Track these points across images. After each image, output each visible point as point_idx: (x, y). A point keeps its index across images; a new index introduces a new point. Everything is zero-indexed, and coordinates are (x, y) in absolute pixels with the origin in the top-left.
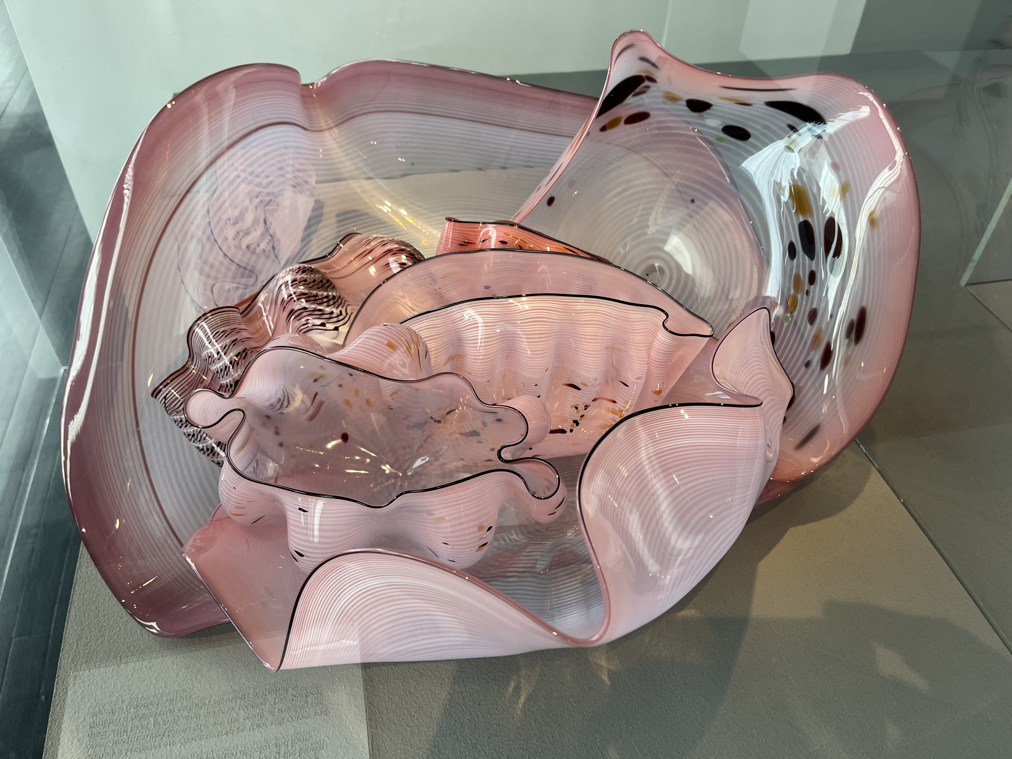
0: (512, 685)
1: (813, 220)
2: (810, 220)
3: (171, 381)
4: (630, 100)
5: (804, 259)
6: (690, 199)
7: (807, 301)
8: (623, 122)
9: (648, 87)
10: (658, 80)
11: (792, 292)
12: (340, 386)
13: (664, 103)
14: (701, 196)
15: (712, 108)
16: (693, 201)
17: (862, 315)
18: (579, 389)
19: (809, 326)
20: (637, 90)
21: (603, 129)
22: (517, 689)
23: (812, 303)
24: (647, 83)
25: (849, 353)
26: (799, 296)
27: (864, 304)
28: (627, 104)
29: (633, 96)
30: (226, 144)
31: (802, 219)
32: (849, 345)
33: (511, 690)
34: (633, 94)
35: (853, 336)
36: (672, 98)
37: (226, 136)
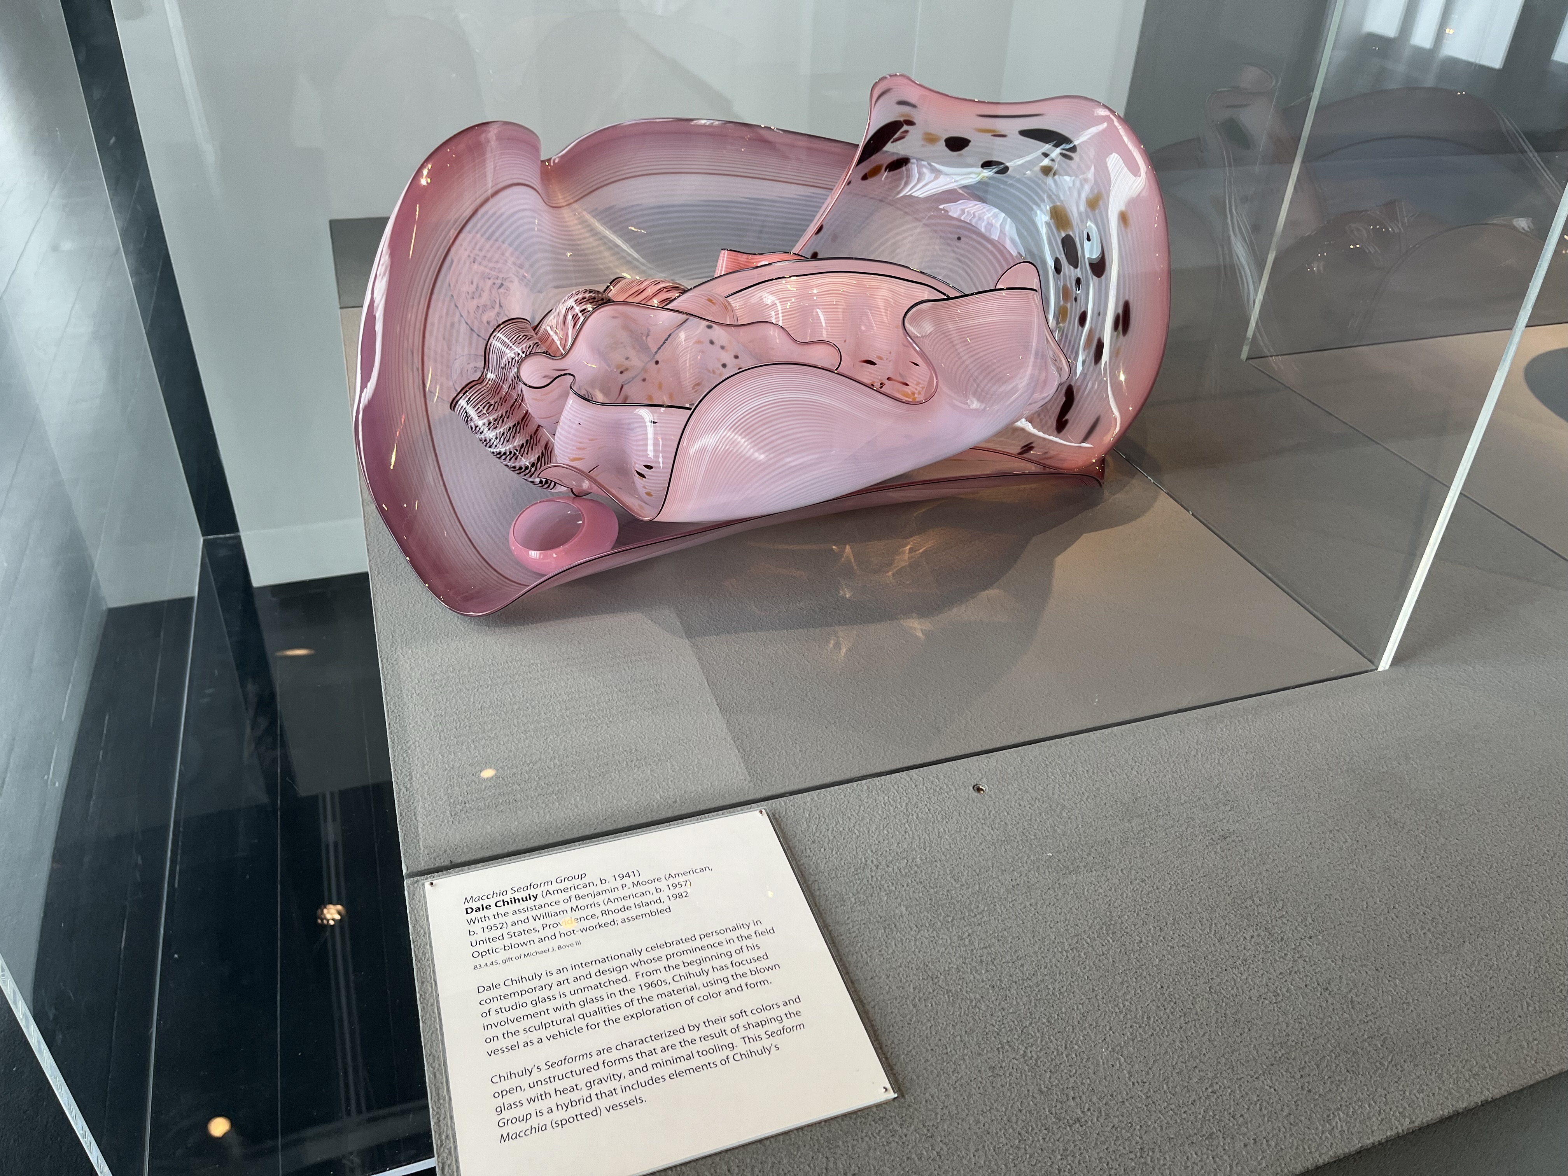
0: (832, 642)
1: (1074, 233)
2: (1071, 233)
3: (470, 389)
4: (890, 147)
5: (1069, 270)
6: (957, 236)
7: (1076, 306)
8: (883, 169)
9: (907, 132)
10: (915, 121)
11: (1062, 303)
12: (644, 380)
13: (923, 146)
14: (967, 233)
15: (970, 144)
16: (959, 238)
17: (1127, 307)
18: (874, 364)
19: (1080, 327)
20: (896, 136)
21: (865, 178)
22: (838, 645)
23: (1081, 308)
24: (905, 128)
25: (1119, 344)
26: (1069, 305)
27: (1127, 298)
28: (886, 152)
29: (892, 142)
30: (490, 192)
31: (1063, 235)
32: (1117, 336)
33: (831, 646)
34: (892, 140)
35: (1120, 328)
36: (931, 139)
37: (490, 185)
